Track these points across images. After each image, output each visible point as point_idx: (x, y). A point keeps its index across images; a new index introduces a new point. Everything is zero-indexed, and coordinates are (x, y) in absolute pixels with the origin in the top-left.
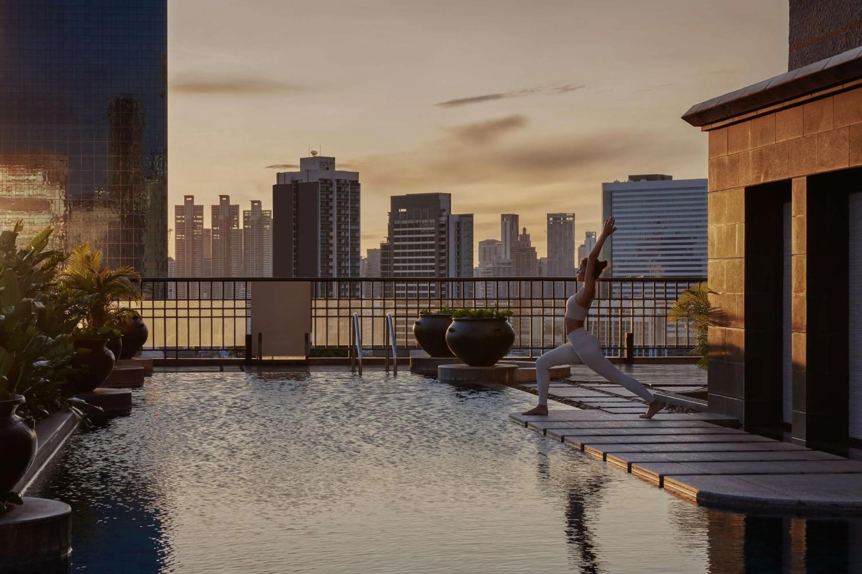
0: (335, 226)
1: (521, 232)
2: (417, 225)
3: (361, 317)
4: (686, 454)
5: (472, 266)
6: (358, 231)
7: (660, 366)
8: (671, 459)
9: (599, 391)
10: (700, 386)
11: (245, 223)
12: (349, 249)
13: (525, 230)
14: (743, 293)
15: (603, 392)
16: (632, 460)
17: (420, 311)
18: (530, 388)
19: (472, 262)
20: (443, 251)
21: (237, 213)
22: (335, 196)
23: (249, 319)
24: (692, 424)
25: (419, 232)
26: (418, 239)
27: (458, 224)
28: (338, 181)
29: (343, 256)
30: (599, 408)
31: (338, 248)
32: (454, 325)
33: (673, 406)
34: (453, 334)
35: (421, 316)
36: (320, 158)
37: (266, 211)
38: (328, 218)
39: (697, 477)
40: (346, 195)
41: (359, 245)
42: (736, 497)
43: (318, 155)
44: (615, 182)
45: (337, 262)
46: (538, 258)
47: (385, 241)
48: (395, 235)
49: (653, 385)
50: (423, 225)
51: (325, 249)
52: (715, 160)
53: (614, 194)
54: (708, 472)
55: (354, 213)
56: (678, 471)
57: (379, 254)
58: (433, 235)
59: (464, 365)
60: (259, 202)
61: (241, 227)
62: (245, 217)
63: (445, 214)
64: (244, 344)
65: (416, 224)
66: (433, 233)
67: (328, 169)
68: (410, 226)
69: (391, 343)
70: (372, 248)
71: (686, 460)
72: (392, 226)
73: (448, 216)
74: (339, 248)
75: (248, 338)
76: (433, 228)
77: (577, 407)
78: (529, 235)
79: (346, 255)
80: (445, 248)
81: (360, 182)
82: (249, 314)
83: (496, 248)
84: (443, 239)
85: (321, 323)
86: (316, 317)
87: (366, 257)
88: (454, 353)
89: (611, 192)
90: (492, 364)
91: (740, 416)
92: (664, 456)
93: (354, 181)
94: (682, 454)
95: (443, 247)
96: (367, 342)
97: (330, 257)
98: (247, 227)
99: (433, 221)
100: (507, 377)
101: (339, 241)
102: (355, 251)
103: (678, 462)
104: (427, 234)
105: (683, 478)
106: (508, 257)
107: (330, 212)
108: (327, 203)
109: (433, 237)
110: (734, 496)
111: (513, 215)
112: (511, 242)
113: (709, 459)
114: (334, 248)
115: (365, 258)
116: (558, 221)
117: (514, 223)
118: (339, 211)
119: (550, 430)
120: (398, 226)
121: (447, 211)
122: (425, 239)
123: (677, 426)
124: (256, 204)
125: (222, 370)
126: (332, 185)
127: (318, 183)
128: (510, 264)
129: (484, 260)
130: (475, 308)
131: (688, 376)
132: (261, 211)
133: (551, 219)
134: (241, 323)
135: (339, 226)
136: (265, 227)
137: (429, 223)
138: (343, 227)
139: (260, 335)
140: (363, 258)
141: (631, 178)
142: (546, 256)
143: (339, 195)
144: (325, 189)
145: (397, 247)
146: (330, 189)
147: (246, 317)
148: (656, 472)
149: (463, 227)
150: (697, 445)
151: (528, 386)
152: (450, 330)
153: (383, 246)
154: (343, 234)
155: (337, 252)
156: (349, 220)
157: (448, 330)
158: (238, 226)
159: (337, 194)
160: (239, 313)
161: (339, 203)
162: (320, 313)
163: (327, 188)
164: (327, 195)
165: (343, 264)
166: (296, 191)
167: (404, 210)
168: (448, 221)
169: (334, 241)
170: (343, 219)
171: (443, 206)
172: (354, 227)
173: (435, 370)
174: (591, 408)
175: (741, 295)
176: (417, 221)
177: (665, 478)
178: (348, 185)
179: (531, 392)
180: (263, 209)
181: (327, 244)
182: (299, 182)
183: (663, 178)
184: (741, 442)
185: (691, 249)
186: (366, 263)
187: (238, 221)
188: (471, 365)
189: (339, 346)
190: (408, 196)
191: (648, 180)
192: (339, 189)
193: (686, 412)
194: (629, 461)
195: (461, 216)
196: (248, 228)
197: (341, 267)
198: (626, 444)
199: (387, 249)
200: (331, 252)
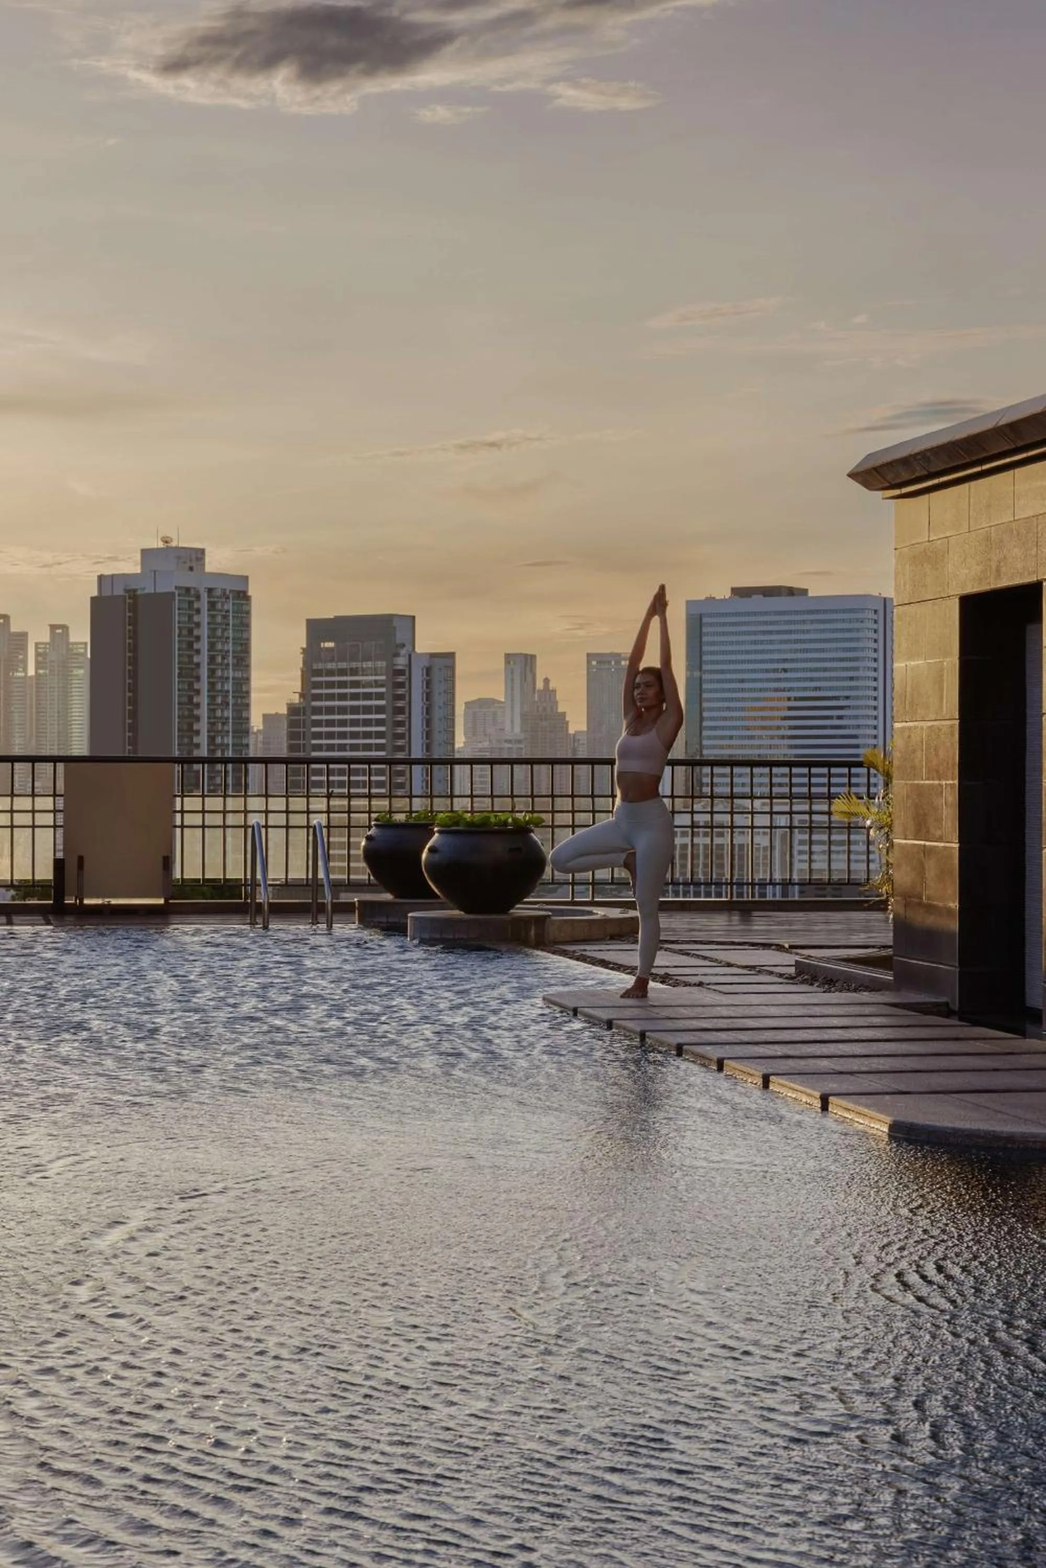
0: (204, 672)
1: (540, 685)
2: (354, 672)
3: (266, 827)
4: (863, 1060)
5: (453, 744)
6: (247, 680)
7: (801, 914)
8: (838, 1068)
9: (698, 956)
10: (873, 947)
11: (38, 666)
12: (229, 713)
13: (547, 681)
14: (956, 782)
15: (705, 958)
16: (771, 1071)
17: (374, 816)
18: (574, 952)
19: (453, 738)
20: (400, 718)
21: (23, 648)
22: (204, 618)
23: (60, 832)
24: (867, 1010)
25: (356, 684)
26: (355, 697)
27: (428, 671)
28: (210, 591)
29: (220, 726)
30: (700, 984)
31: (210, 710)
32: (436, 841)
33: (831, 980)
34: (437, 857)
35: (376, 825)
36: (177, 548)
37: (77, 644)
38: (191, 657)
39: (887, 1097)
40: (225, 617)
41: (247, 706)
42: (959, 1130)
43: (174, 544)
44: (707, 599)
45: (209, 737)
46: (571, 731)
47: (296, 699)
48: (314, 688)
49: (791, 947)
50: (364, 672)
51: (186, 713)
52: (906, 549)
53: (705, 620)
54: (905, 1090)
55: (239, 648)
56: (852, 1089)
57: (285, 724)
58: (383, 690)
59: (456, 913)
60: (65, 628)
61: (31, 672)
62: (38, 655)
63: (403, 652)
64: (50, 876)
65: (351, 669)
66: (382, 686)
67: (191, 569)
68: (342, 672)
69: (321, 875)
70: (272, 711)
71: (864, 1069)
72: (310, 672)
73: (410, 656)
74: (212, 711)
75: (59, 865)
76: (383, 678)
77: (662, 982)
78: (554, 691)
79: (223, 724)
80: (404, 713)
81: (250, 593)
82: (60, 822)
83: (495, 714)
84: (401, 697)
85: (193, 837)
86: (182, 827)
87: (261, 727)
88: (436, 890)
89: (701, 616)
90: (505, 910)
91: (951, 996)
92: (825, 1064)
93: (239, 592)
94: (857, 1060)
95: (400, 711)
96: (276, 873)
97: (195, 727)
98: (41, 672)
99: (381, 664)
100: (533, 932)
101: (212, 698)
102: (240, 718)
103: (851, 1073)
104: (371, 686)
105: (863, 1099)
106: (517, 729)
107: (196, 646)
108: (190, 631)
109: (382, 693)
110: (954, 1129)
111: (526, 656)
112: (522, 704)
113: (904, 1068)
114: (204, 712)
115: (259, 731)
116: (607, 666)
117: (528, 668)
118: (212, 646)
119: (620, 1022)
120: (318, 673)
121: (408, 647)
122: (368, 696)
123: (842, 1013)
124: (59, 631)
125: (10, 923)
126: (198, 597)
127: (173, 594)
128: (519, 742)
129: (474, 734)
130: (472, 812)
131: (852, 931)
132: (68, 643)
133: (594, 663)
134: (45, 839)
135: (212, 672)
136: (75, 672)
137: (376, 669)
138: (219, 673)
139: (81, 859)
140: (255, 729)
141: (736, 591)
142: (584, 728)
143: (213, 617)
144: (186, 606)
145: (317, 710)
146: (196, 605)
147: (55, 827)
148: (814, 1089)
149: (437, 676)
150: (881, 1044)
151: (570, 948)
152: (432, 850)
153: (293, 710)
154: (219, 687)
155: (209, 718)
156: (230, 660)
157: (426, 850)
158: (25, 670)
159: (209, 615)
160: (42, 819)
161: (212, 631)
162: (190, 819)
163: (191, 603)
164: (190, 617)
165: (219, 740)
166: (134, 608)
167: (331, 645)
168: (410, 665)
169: (204, 699)
170: (219, 659)
171: (400, 637)
172: (239, 674)
173: (403, 921)
174: (687, 984)
175: (952, 786)
176: (354, 665)
177: (831, 1099)
178: (228, 598)
179: (578, 959)
180: (72, 639)
181: (190, 704)
182: (139, 592)
183: (791, 592)
184: (957, 1039)
185: (840, 717)
186: (260, 738)
187: (25, 662)
188: (467, 912)
189: (226, 880)
190: (338, 619)
191: (765, 596)
192: (212, 605)
193: (855, 990)
194: (765, 1071)
195: (433, 656)
196: (45, 675)
197: (214, 745)
198: (757, 1043)
199: (299, 715)
200: (198, 719)
